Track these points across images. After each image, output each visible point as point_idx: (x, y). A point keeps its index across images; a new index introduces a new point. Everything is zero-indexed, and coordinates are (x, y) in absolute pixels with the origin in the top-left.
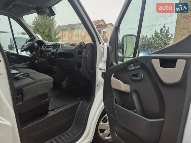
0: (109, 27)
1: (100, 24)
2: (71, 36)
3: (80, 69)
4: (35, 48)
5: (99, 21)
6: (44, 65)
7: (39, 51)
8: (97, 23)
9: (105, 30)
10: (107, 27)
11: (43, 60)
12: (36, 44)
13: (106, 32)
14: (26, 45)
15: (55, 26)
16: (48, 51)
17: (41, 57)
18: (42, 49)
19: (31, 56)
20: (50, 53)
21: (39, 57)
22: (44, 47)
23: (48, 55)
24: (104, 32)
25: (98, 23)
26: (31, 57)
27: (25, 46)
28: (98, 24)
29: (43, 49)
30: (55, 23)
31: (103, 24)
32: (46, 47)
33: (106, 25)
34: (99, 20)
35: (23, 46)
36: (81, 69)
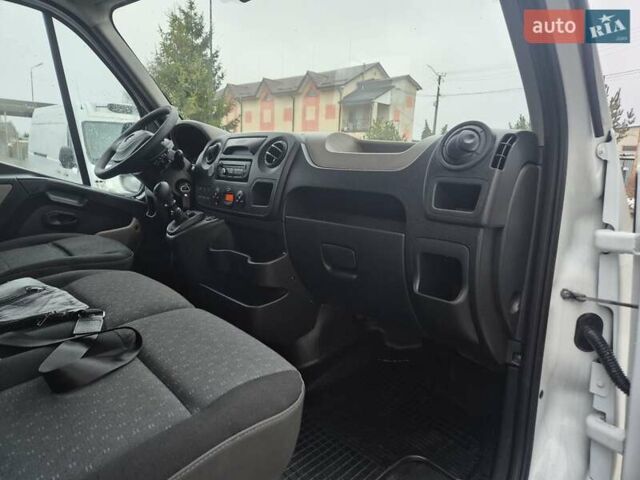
0: (399, 89)
1: (368, 76)
2: (269, 120)
3: (454, 296)
4: (166, 159)
5: (366, 69)
6: (212, 250)
7: (182, 175)
8: (358, 76)
9: (385, 99)
10: (393, 87)
11: (205, 222)
12: (169, 144)
13: (388, 106)
14: (123, 144)
15: (219, 83)
16: (229, 177)
17: (194, 206)
18: (199, 168)
19: (144, 194)
20: (242, 188)
21: (186, 204)
22: (211, 156)
23: (229, 198)
24: (383, 108)
25: (362, 74)
26: (143, 199)
27: (118, 150)
28: (360, 80)
29: (206, 167)
30: (219, 74)
31: (378, 77)
32: (221, 155)
33: (391, 81)
34: (364, 66)
35: (112, 152)
36: (462, 298)
